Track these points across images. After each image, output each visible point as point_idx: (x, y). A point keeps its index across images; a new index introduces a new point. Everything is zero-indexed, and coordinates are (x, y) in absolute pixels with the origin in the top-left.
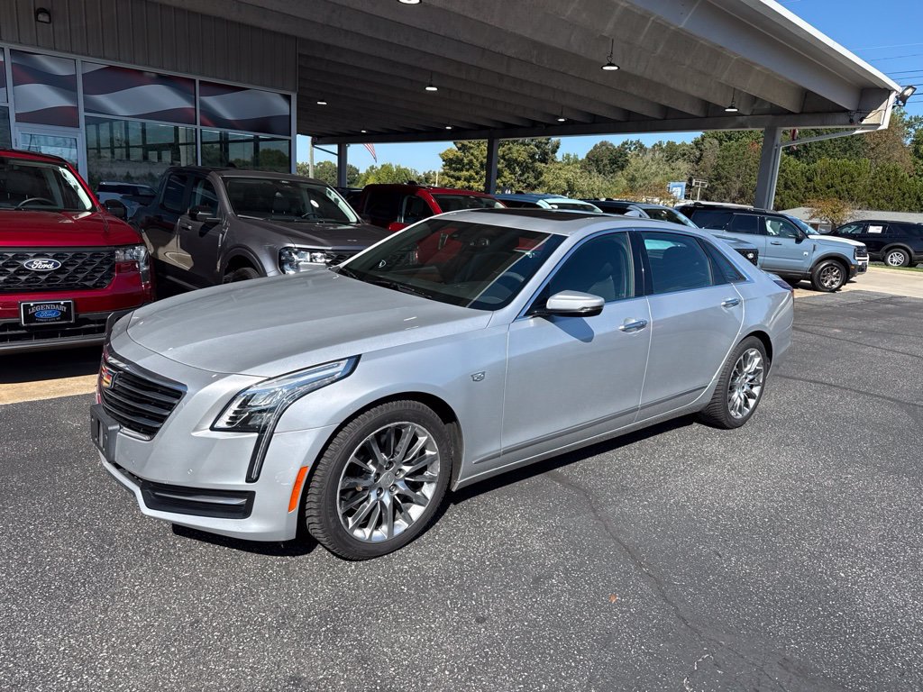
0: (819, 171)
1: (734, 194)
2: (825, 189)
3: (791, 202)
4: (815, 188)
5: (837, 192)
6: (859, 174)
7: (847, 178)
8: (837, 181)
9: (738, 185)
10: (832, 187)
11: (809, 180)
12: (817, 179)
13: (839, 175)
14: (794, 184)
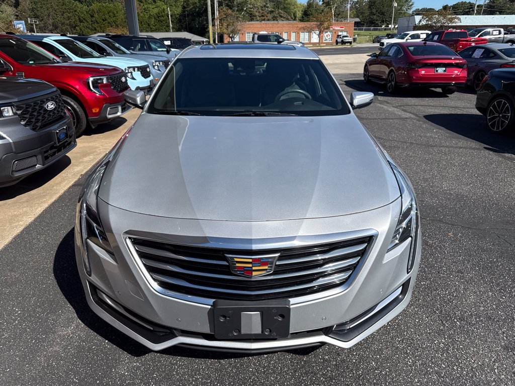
0: (96, 11)
1: (51, 27)
2: (102, 21)
3: (86, 30)
4: (96, 21)
5: (109, 23)
6: (117, 12)
7: (111, 14)
8: (107, 16)
9: (51, 21)
10: (106, 20)
11: (92, 16)
12: (96, 16)
13: (107, 13)
14: (84, 19)
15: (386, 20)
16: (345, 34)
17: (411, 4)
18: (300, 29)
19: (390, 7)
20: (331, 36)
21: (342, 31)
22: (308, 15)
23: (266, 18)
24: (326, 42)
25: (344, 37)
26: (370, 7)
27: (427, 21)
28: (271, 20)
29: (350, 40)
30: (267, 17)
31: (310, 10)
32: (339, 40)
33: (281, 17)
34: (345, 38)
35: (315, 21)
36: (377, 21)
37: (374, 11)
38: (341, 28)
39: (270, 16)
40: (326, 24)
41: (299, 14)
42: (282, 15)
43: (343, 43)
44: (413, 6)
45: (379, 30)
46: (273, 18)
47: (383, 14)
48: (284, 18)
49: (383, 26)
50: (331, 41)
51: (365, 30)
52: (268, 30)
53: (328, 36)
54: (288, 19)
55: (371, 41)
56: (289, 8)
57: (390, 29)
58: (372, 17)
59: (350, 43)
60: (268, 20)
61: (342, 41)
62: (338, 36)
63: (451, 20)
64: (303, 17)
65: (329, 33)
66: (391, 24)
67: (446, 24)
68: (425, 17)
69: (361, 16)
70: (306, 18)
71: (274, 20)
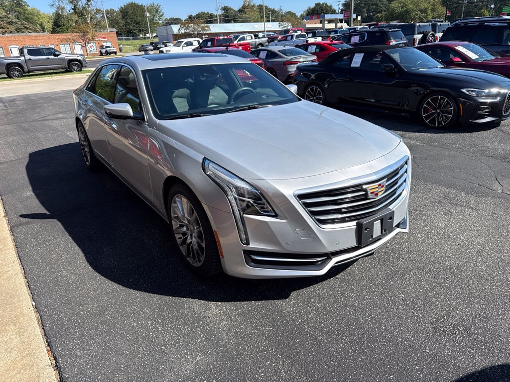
15: (143, 30)
16: (109, 44)
17: (161, 14)
18: (62, 41)
19: (143, 17)
20: (95, 47)
21: (105, 41)
22: (60, 26)
23: (8, 31)
24: (91, 53)
25: (107, 47)
26: (123, 17)
27: (185, 29)
28: (14, 33)
29: (114, 51)
30: (8, 29)
31: (61, 21)
32: (104, 51)
33: (27, 28)
34: (108, 49)
35: (76, 32)
36: (134, 30)
37: (129, 21)
38: (103, 38)
39: (12, 28)
40: (90, 36)
41: (48, 26)
42: (28, 26)
43: (108, 53)
44: (164, 16)
45: (139, 39)
46: (16, 30)
47: (138, 23)
48: (31, 29)
49: (141, 35)
50: (96, 52)
51: (126, 39)
52: (19, 43)
53: (92, 48)
54: (35, 31)
55: (137, 50)
56: (32, 19)
57: (149, 38)
58: (128, 27)
59: (115, 53)
60: (11, 32)
61: (106, 51)
62: (102, 47)
63: (203, 28)
64: (54, 29)
65: (92, 44)
66: (148, 33)
67: (202, 32)
68: (182, 26)
69: (116, 26)
70: (58, 29)
71: (18, 32)
